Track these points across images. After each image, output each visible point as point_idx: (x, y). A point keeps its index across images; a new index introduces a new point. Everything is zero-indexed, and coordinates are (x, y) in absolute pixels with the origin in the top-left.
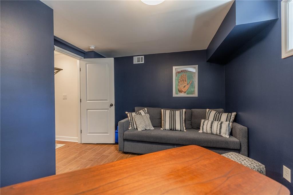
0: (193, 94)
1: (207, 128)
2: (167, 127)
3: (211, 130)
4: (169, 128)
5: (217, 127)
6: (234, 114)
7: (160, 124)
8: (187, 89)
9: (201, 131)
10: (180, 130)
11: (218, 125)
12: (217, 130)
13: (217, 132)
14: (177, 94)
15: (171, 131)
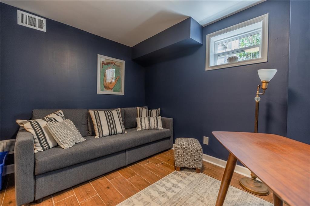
0: (120, 92)
1: (145, 124)
2: (106, 132)
3: (150, 126)
4: (109, 133)
5: (154, 122)
6: (159, 109)
7: (87, 131)
8: (113, 86)
9: (139, 129)
10: (121, 132)
11: (154, 120)
12: (155, 125)
13: (155, 126)
14: (102, 90)
15: (110, 137)
